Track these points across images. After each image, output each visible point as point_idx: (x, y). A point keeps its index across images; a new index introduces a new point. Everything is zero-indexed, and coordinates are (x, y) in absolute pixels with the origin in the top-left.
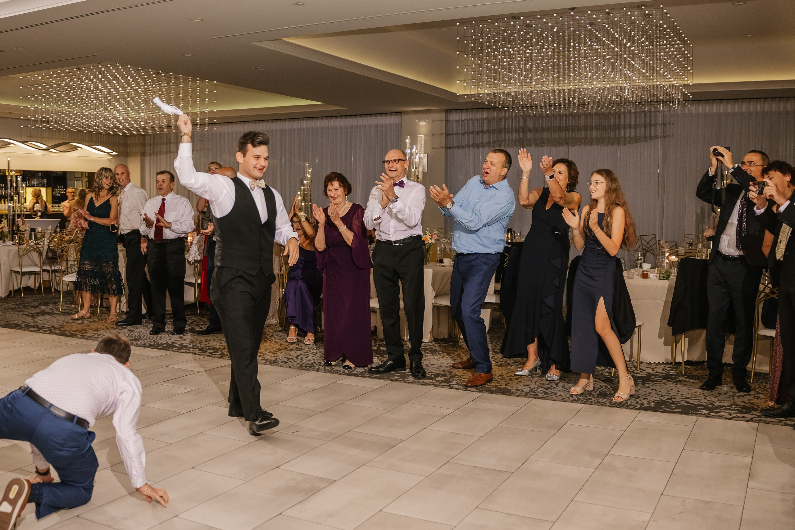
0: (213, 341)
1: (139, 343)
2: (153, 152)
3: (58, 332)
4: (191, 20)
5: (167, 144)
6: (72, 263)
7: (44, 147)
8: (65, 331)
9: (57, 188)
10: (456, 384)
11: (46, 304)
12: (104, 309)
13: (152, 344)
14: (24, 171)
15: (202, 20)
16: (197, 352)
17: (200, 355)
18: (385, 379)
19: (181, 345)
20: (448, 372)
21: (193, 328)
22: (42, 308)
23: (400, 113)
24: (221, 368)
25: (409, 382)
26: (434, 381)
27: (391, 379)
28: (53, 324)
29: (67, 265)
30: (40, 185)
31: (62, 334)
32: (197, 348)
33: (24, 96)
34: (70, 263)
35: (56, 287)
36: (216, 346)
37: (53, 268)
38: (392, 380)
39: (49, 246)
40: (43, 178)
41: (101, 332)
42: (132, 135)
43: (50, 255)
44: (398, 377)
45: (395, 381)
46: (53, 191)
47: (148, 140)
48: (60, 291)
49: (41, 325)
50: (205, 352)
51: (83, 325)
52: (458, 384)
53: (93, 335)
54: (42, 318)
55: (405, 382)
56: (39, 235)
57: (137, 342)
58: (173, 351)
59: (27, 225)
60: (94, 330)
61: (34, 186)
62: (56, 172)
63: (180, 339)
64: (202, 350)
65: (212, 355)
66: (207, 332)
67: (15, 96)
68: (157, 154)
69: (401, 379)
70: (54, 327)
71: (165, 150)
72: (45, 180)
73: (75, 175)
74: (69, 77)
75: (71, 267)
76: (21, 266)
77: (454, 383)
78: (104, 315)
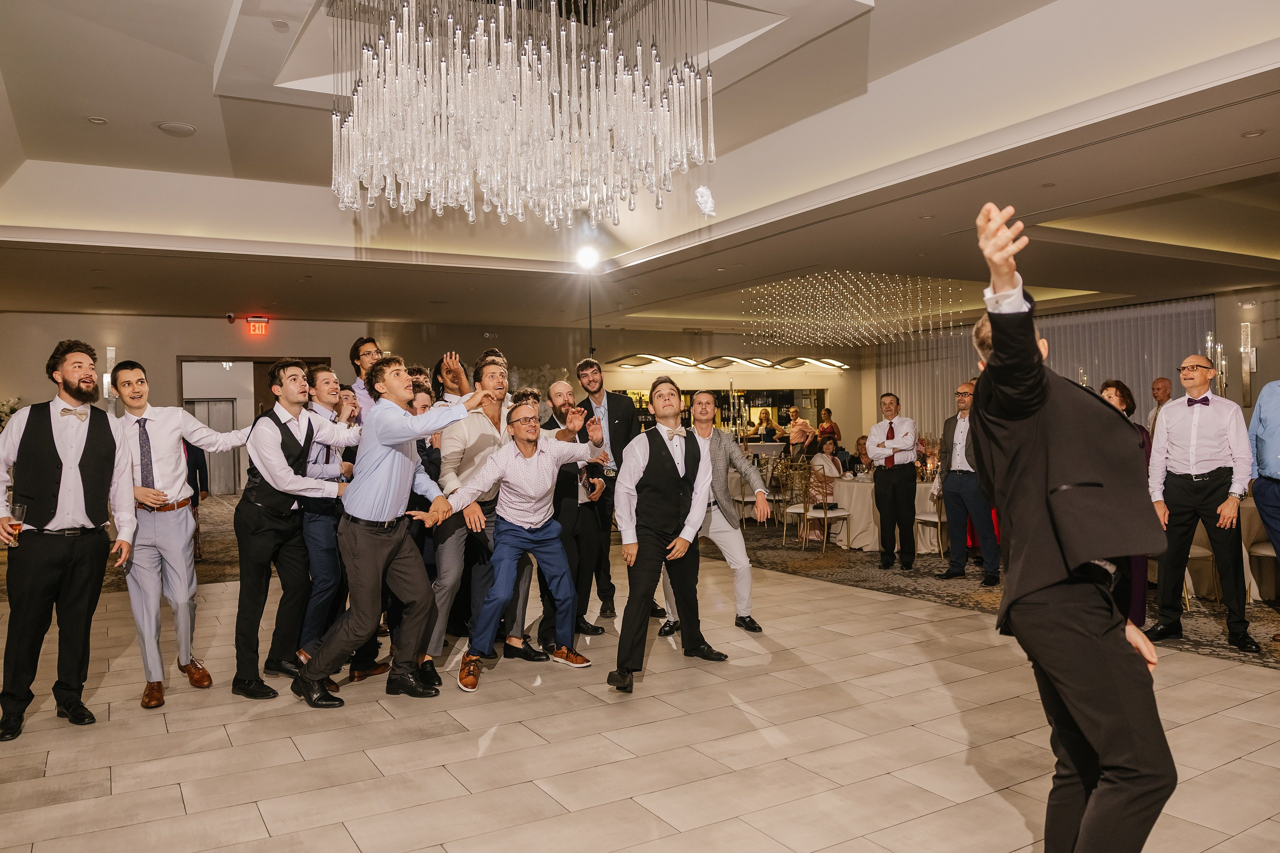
0: (954, 588)
1: (867, 584)
2: (891, 364)
3: (780, 569)
4: (921, 218)
5: (906, 353)
6: (798, 492)
7: (769, 363)
8: (787, 567)
9: (783, 408)
10: (1274, 661)
11: (769, 537)
12: (831, 545)
13: (882, 586)
14: (748, 391)
15: (933, 217)
16: (933, 598)
17: (935, 602)
18: (1171, 647)
19: (915, 589)
20: (1265, 645)
21: (930, 571)
22: (765, 542)
23: (1213, 295)
24: (958, 619)
25: (1204, 653)
26: (1241, 655)
27: (1179, 648)
28: (775, 560)
29: (792, 494)
30: (765, 405)
31: (783, 571)
32: (934, 594)
33: (746, 310)
34: (795, 492)
35: (780, 519)
36: (957, 593)
37: (777, 498)
38: (1181, 650)
39: (772, 474)
40: (768, 397)
41: (826, 571)
42: (864, 345)
43: (774, 483)
44: (1189, 646)
45: (1184, 651)
46: (778, 411)
47: (884, 350)
48: (784, 524)
49: (762, 560)
50: (942, 599)
51: (807, 562)
52: (1277, 662)
53: (817, 573)
54: (764, 552)
55: (1199, 654)
56: (763, 462)
57: (864, 584)
58: (905, 596)
59: (750, 450)
60: (818, 568)
61: (758, 407)
62: (782, 391)
63: (914, 583)
64: (939, 597)
65: (950, 604)
66: (948, 576)
67: (737, 311)
68: (895, 366)
69: (1193, 649)
70: (776, 563)
71: (904, 361)
72: (770, 400)
73: (804, 394)
74: (793, 286)
75: (796, 497)
76: (743, 495)
77: (1270, 660)
78: (830, 552)
